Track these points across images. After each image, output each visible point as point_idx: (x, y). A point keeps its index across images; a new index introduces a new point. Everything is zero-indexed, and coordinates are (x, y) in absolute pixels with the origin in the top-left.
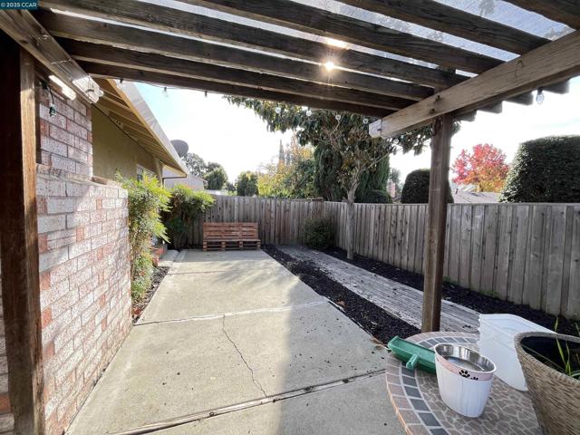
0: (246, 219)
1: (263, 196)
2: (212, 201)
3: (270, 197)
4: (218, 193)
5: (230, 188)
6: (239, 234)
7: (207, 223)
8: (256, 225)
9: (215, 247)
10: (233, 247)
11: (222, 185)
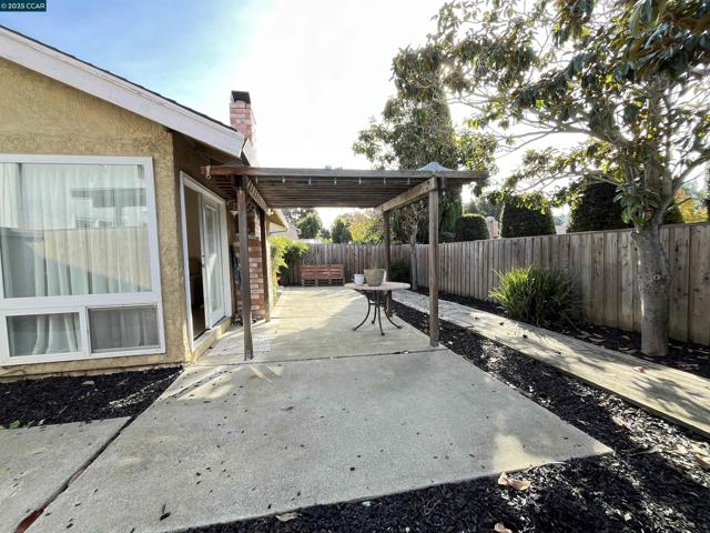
0: (335, 262)
1: (357, 242)
2: (307, 248)
3: (363, 243)
4: (312, 241)
5: (326, 235)
6: (328, 273)
7: (304, 266)
8: (342, 266)
9: (310, 283)
10: (323, 283)
11: (316, 232)
